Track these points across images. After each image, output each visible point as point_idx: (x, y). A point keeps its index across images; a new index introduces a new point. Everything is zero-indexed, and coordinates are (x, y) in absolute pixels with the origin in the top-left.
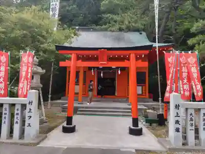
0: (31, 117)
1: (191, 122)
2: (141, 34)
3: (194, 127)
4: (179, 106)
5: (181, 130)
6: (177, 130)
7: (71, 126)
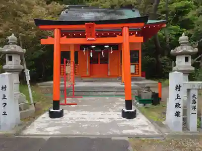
0: (6, 104)
1: (193, 105)
2: (134, 11)
3: (196, 110)
4: (180, 87)
5: (181, 114)
6: (177, 114)
7: (59, 110)
